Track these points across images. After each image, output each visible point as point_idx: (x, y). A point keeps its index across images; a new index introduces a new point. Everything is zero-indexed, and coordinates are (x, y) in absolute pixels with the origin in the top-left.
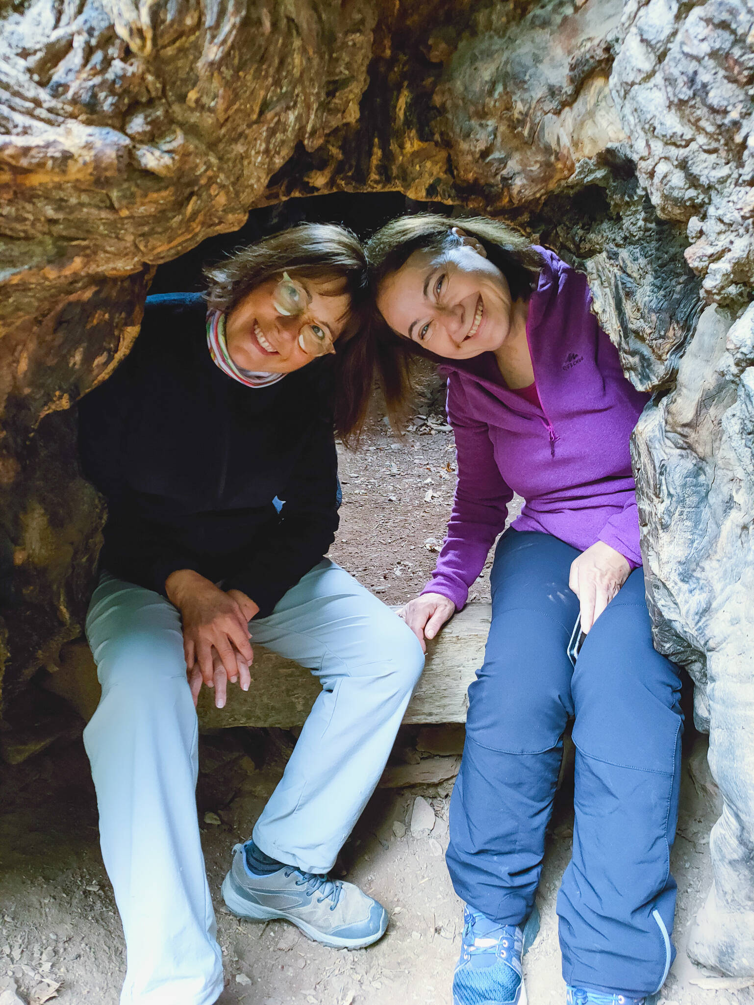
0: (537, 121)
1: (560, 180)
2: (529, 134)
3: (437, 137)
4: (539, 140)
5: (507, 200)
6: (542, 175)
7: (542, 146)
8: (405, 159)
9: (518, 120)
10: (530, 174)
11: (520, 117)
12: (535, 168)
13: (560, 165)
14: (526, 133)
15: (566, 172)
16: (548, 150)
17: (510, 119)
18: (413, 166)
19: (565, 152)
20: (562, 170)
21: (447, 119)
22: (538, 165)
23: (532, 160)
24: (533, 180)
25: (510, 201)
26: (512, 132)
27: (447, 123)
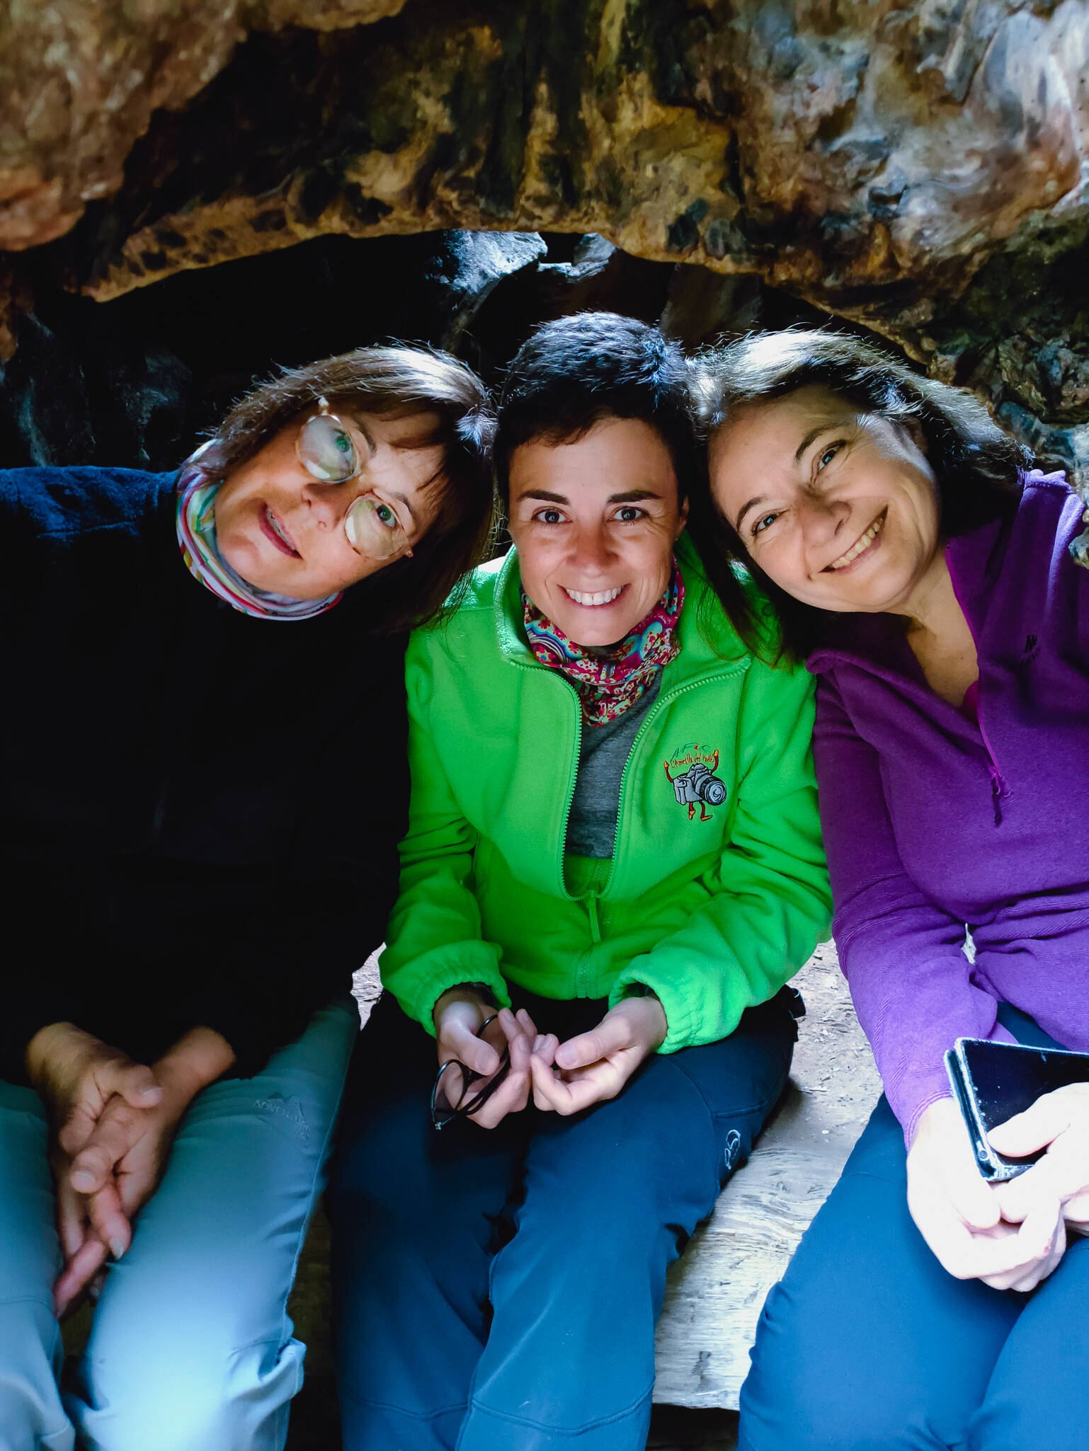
0: (985, 33)
1: (1028, 210)
2: (960, 74)
3: (703, 89)
4: (987, 88)
5: (878, 258)
6: (984, 189)
7: (993, 105)
8: (618, 148)
9: (930, 34)
10: (953, 187)
11: (937, 25)
12: (968, 171)
13: (1037, 163)
14: (950, 68)
15: (1051, 186)
16: (1010, 116)
17: (904, 33)
18: (636, 167)
19: (1058, 123)
20: (1042, 177)
21: (734, 33)
22: (976, 163)
23: (960, 146)
24: (957, 206)
25: (891, 263)
26: (908, 71)
27: (730, 47)
